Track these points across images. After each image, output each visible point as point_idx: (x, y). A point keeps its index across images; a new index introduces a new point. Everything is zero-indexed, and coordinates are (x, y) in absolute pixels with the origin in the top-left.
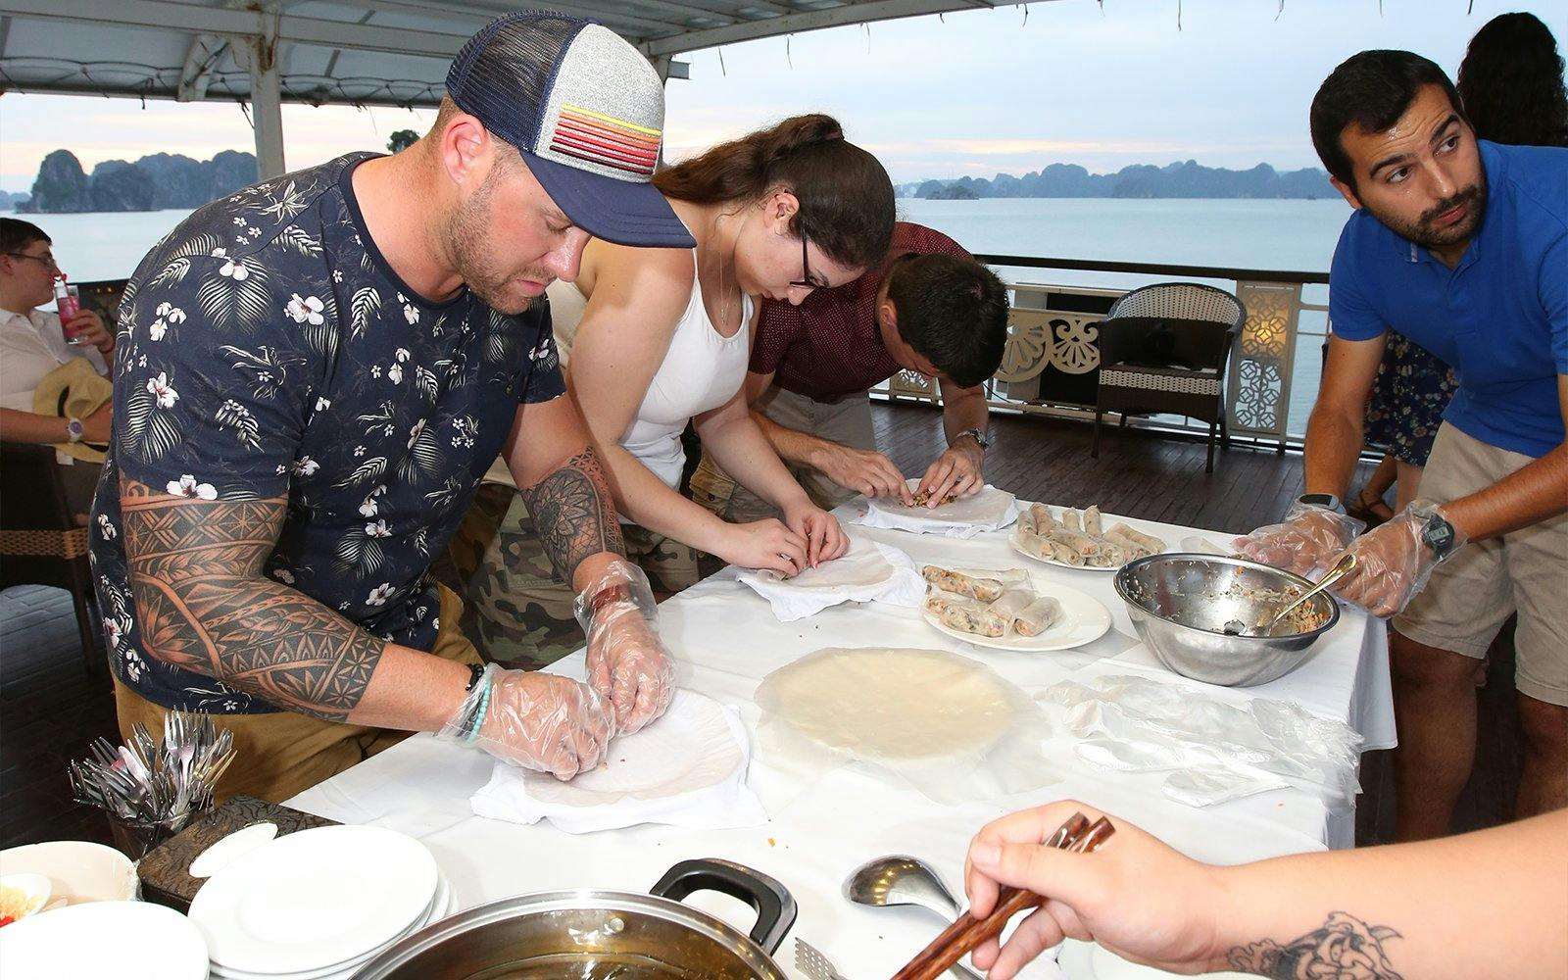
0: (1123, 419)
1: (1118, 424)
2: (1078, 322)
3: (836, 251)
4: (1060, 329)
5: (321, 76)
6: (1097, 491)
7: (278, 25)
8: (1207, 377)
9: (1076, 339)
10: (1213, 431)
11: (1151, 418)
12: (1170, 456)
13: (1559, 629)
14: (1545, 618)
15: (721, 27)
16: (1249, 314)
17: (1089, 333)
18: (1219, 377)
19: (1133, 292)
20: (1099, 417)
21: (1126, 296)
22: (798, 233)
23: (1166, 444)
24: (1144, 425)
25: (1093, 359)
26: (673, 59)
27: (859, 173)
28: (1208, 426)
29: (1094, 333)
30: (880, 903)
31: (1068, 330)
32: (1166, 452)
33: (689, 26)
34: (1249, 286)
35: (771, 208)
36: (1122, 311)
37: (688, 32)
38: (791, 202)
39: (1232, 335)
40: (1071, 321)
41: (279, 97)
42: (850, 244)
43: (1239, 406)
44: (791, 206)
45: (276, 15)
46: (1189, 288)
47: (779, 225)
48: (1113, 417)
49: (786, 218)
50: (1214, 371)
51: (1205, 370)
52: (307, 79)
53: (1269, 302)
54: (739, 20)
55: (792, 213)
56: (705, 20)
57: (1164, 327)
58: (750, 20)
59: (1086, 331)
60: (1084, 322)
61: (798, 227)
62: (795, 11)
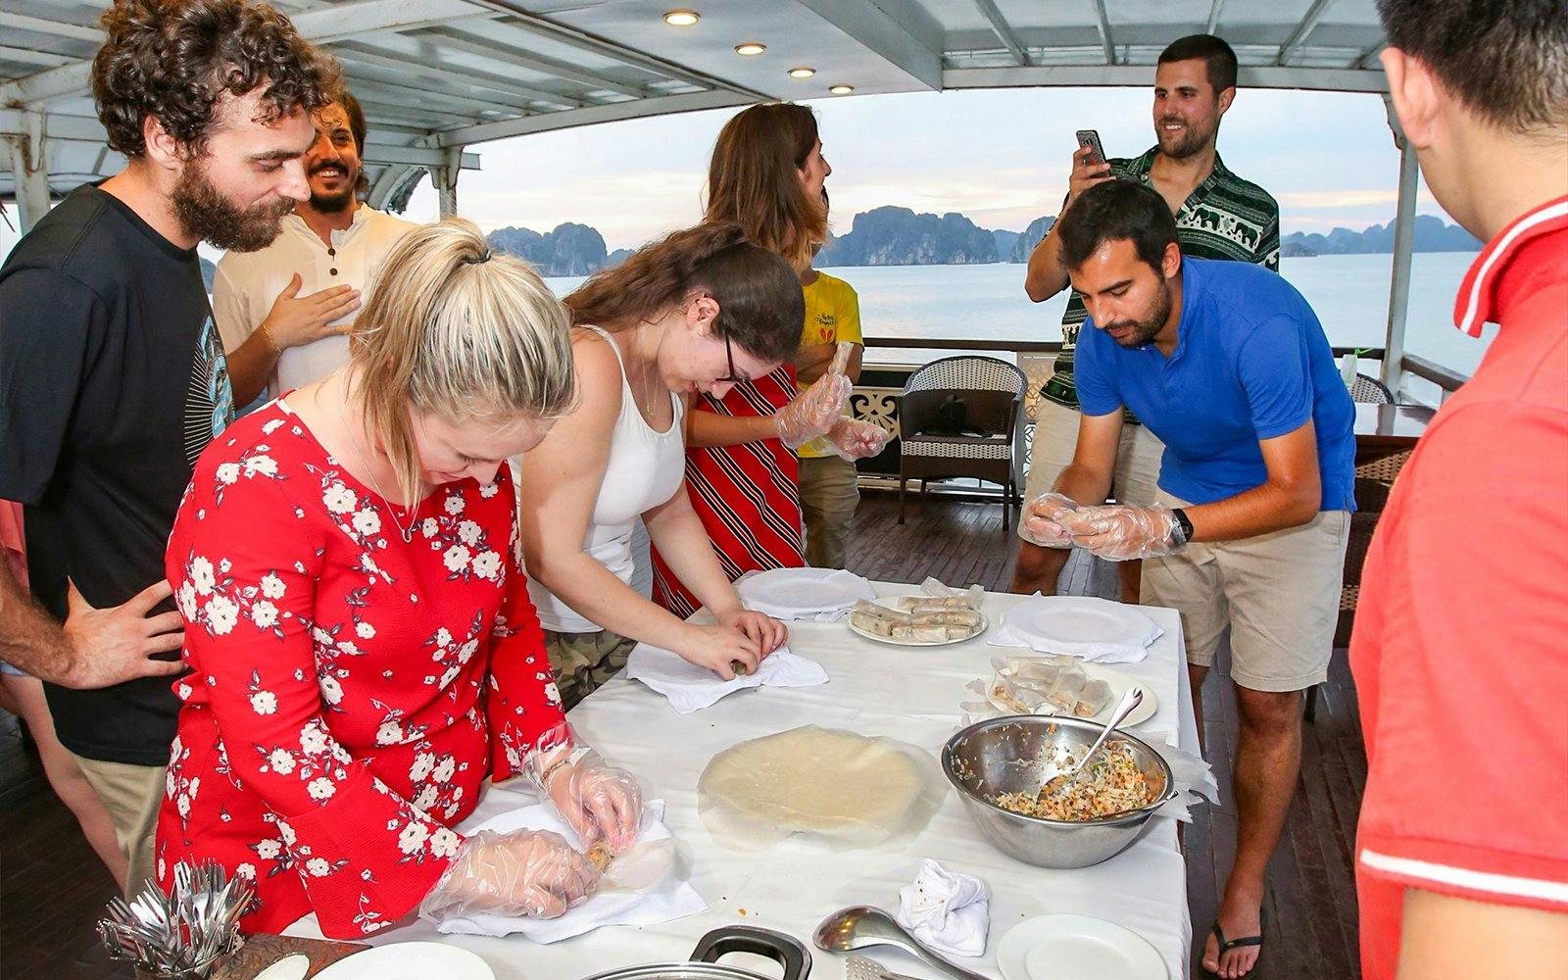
0: (924, 486)
1: (919, 490)
2: (875, 396)
3: (757, 349)
4: (860, 404)
5: (88, 174)
6: (909, 555)
7: (44, 123)
8: (998, 442)
9: (874, 413)
10: (1006, 491)
11: (948, 483)
12: (968, 517)
13: (1267, 633)
14: (1257, 626)
15: (512, 119)
16: (1029, 382)
17: (886, 406)
18: (1009, 442)
19: (926, 366)
20: (903, 484)
21: (919, 371)
22: (720, 332)
23: (964, 506)
24: (941, 490)
25: (892, 430)
26: (464, 151)
27: (771, 274)
28: (1002, 488)
29: (891, 405)
30: (847, 948)
31: (866, 404)
32: (965, 514)
33: (479, 118)
34: (1028, 356)
35: (693, 312)
36: (917, 384)
37: (479, 124)
38: (711, 306)
39: (1017, 403)
40: (869, 395)
41: (49, 197)
42: (769, 342)
43: (1026, 467)
44: (712, 309)
45: (41, 113)
46: (975, 361)
47: (702, 327)
48: (914, 485)
49: (707, 321)
50: (1004, 437)
51: (995, 437)
52: (71, 177)
53: (1046, 371)
54: (532, 113)
55: (712, 315)
56: (496, 113)
57: (955, 398)
58: (544, 113)
59: (884, 403)
60: (882, 396)
61: (721, 329)
62: (588, 104)
